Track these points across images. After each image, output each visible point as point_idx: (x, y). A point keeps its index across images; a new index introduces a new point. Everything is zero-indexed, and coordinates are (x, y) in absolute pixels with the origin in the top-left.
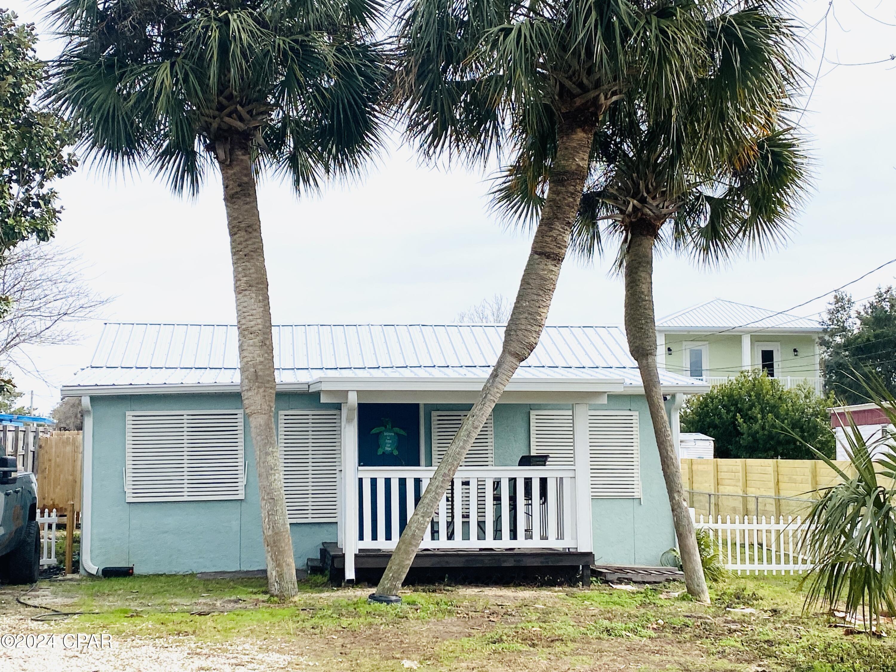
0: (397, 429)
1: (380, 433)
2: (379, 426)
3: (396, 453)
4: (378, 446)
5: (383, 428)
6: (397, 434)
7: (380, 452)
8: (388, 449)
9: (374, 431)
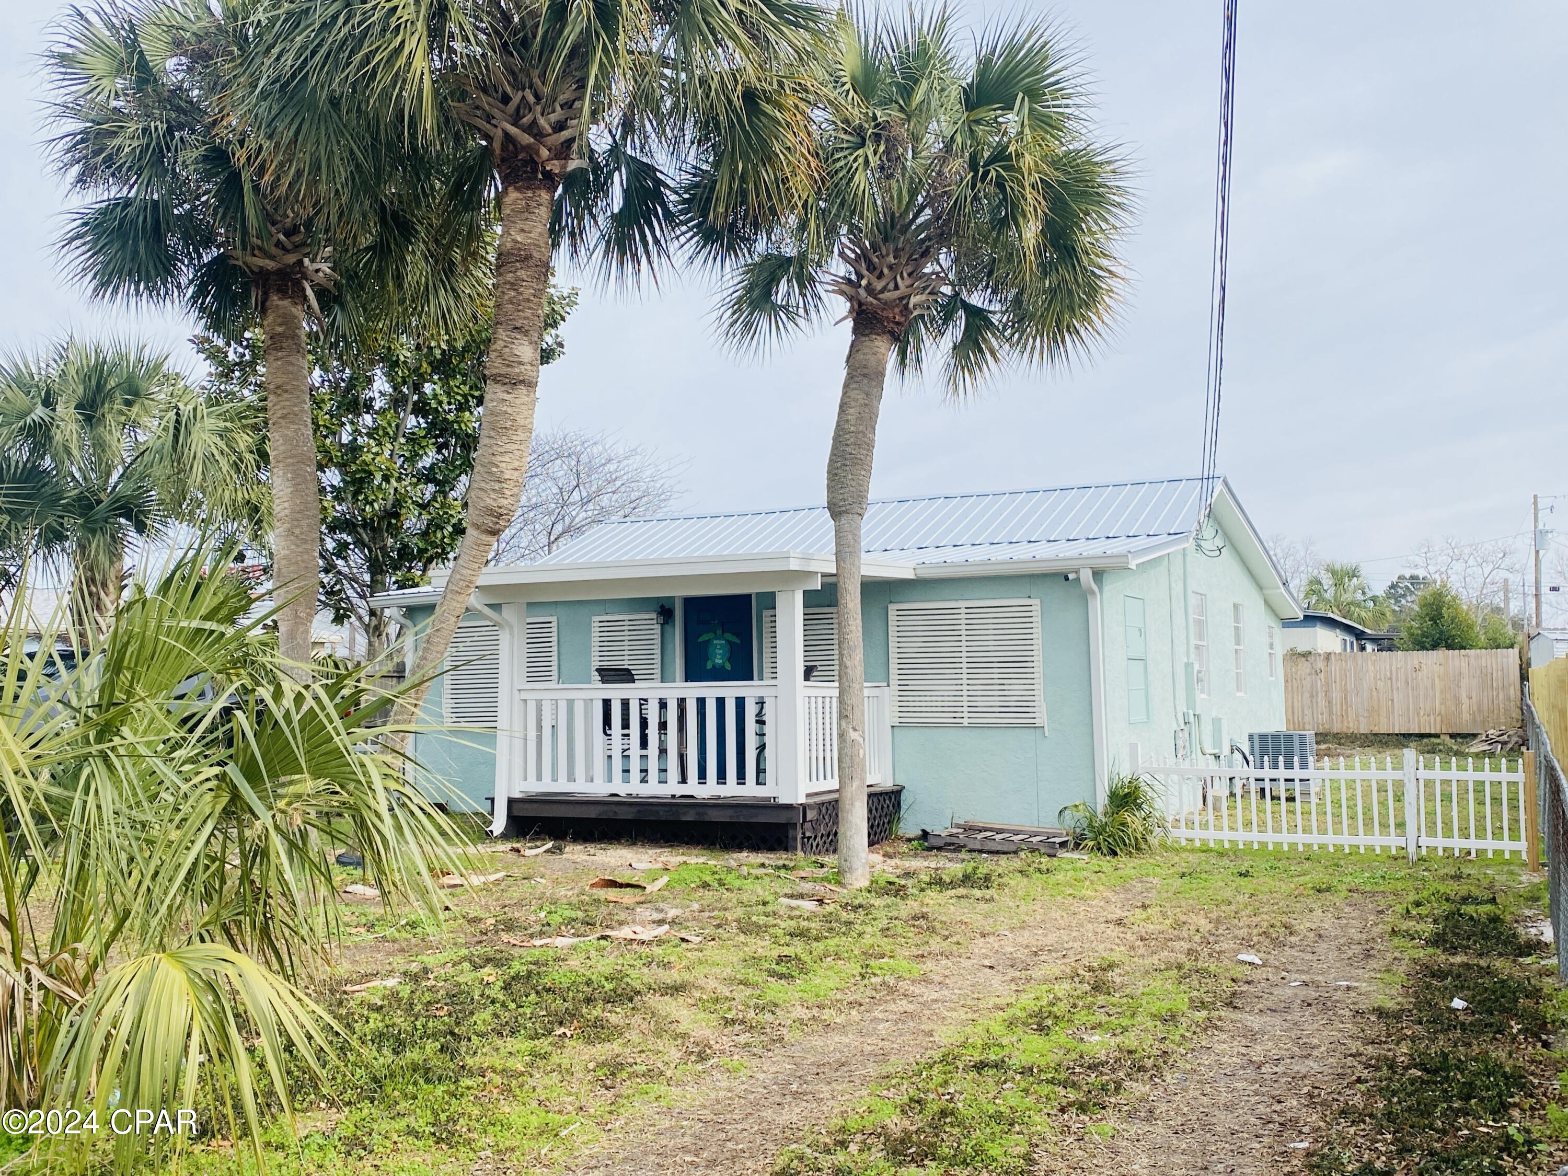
0: (728, 636)
1: (708, 641)
2: (707, 632)
3: (728, 666)
4: (707, 659)
5: (711, 635)
6: (728, 642)
7: (709, 665)
8: (719, 661)
9: (705, 637)
